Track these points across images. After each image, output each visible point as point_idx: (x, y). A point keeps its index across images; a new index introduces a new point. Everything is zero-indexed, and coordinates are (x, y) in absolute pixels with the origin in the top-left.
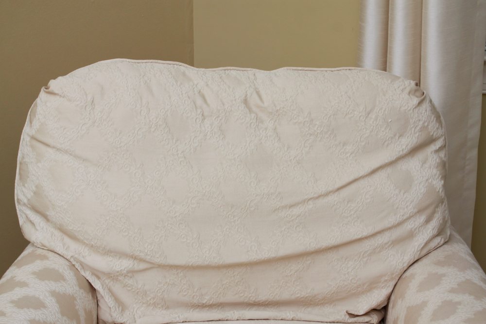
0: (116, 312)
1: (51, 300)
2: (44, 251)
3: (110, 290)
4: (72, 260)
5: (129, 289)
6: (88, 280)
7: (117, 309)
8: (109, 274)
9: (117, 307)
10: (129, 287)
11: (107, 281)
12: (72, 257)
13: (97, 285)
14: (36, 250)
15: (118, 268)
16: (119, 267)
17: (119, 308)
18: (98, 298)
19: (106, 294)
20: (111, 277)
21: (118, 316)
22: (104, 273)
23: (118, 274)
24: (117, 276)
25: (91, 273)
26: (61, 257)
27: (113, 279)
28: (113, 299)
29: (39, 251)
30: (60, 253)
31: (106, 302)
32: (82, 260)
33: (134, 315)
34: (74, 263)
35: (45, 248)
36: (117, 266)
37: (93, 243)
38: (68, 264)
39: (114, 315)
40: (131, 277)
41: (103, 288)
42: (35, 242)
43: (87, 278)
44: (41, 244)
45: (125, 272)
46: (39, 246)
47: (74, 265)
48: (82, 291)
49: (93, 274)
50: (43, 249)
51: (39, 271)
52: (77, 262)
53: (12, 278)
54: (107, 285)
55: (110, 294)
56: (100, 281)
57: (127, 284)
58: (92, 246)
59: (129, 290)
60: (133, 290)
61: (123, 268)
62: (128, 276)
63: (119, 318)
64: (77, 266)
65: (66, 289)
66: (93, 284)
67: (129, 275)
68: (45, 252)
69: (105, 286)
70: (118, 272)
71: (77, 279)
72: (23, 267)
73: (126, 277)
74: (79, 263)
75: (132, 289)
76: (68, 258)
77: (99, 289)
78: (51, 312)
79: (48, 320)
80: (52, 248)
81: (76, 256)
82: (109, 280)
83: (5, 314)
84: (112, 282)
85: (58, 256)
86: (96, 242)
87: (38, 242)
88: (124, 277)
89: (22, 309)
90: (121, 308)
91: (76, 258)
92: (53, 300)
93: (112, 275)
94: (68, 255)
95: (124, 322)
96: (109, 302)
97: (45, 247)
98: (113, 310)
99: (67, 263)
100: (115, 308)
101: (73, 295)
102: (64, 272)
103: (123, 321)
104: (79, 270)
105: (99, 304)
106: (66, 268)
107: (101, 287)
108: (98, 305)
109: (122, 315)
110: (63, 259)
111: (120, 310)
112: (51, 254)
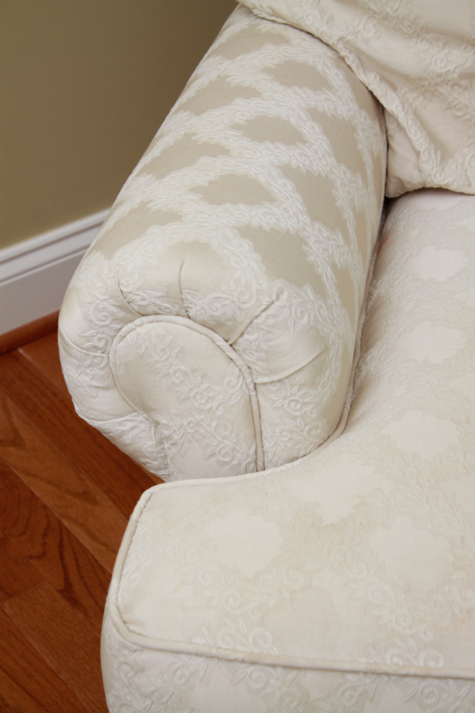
0: (431, 162)
1: (313, 128)
2: (275, 25)
3: (417, 115)
4: (340, 47)
5: (460, 114)
6: (371, 93)
7: (433, 156)
8: (420, 79)
9: (432, 152)
10: (460, 109)
11: (410, 96)
12: (341, 39)
13: (391, 103)
14: (259, 25)
15: (439, 67)
16: (443, 64)
17: (436, 153)
18: (390, 132)
19: (410, 122)
20: (423, 86)
21: (434, 171)
22: (407, 78)
23: (439, 80)
24: (437, 85)
25: (378, 77)
26: (315, 40)
27: (425, 91)
28: (424, 133)
29: (265, 26)
30: (312, 30)
31: (409, 140)
32: (363, 47)
33: (466, 171)
34: (343, 53)
35: (280, 20)
36: (439, 62)
37: (388, 9)
38: (332, 56)
39: (427, 167)
40: (466, 89)
41: (403, 110)
42: (257, 5)
43: (370, 88)
44: (269, 11)
45: (455, 75)
46: (264, 15)
47: (342, 59)
48: (364, 113)
49: (383, 79)
50: (274, 21)
51: (277, 65)
52: (350, 52)
53: (222, 79)
54: (411, 105)
55: (419, 124)
56: (397, 95)
57: (455, 102)
58: (386, 18)
59: (459, 117)
60: (468, 117)
61: (451, 67)
62: (460, 86)
63: (438, 175)
64: (351, 60)
65: (336, 107)
66: (382, 101)
67: (464, 82)
68: (278, 29)
69: (407, 106)
70: (440, 75)
71: (353, 88)
72: (239, 58)
73: (456, 87)
74: (354, 55)
75: (466, 113)
76: (330, 43)
77: (396, 112)
78: (317, 153)
79: (315, 169)
80: (294, 21)
81: (350, 38)
82: (415, 94)
83: (229, 151)
84: (421, 99)
85: (307, 37)
86: (396, 7)
87: (264, 5)
88: (452, 87)
89: (261, 142)
90: (439, 153)
91: (348, 42)
92: (316, 127)
93: (426, 83)
94: (332, 35)
95: (447, 184)
96: (417, 140)
97: (279, 16)
98: (424, 157)
99: (329, 53)
100: (429, 152)
101: (350, 121)
102: (327, 71)
103: (446, 182)
104: (354, 69)
105: (393, 144)
106: (328, 62)
107: (400, 108)
108: (388, 146)
109: (443, 169)
110: (320, 44)
111: (439, 159)
112: (292, 34)
